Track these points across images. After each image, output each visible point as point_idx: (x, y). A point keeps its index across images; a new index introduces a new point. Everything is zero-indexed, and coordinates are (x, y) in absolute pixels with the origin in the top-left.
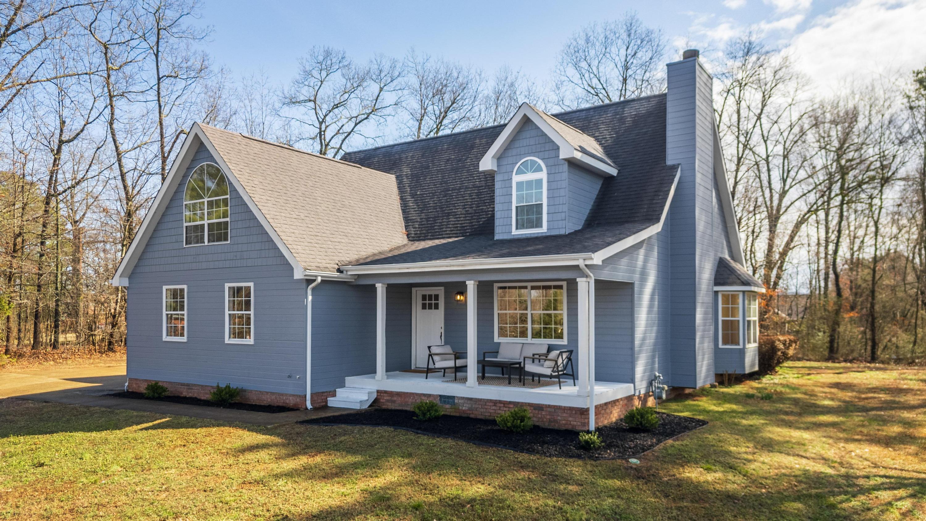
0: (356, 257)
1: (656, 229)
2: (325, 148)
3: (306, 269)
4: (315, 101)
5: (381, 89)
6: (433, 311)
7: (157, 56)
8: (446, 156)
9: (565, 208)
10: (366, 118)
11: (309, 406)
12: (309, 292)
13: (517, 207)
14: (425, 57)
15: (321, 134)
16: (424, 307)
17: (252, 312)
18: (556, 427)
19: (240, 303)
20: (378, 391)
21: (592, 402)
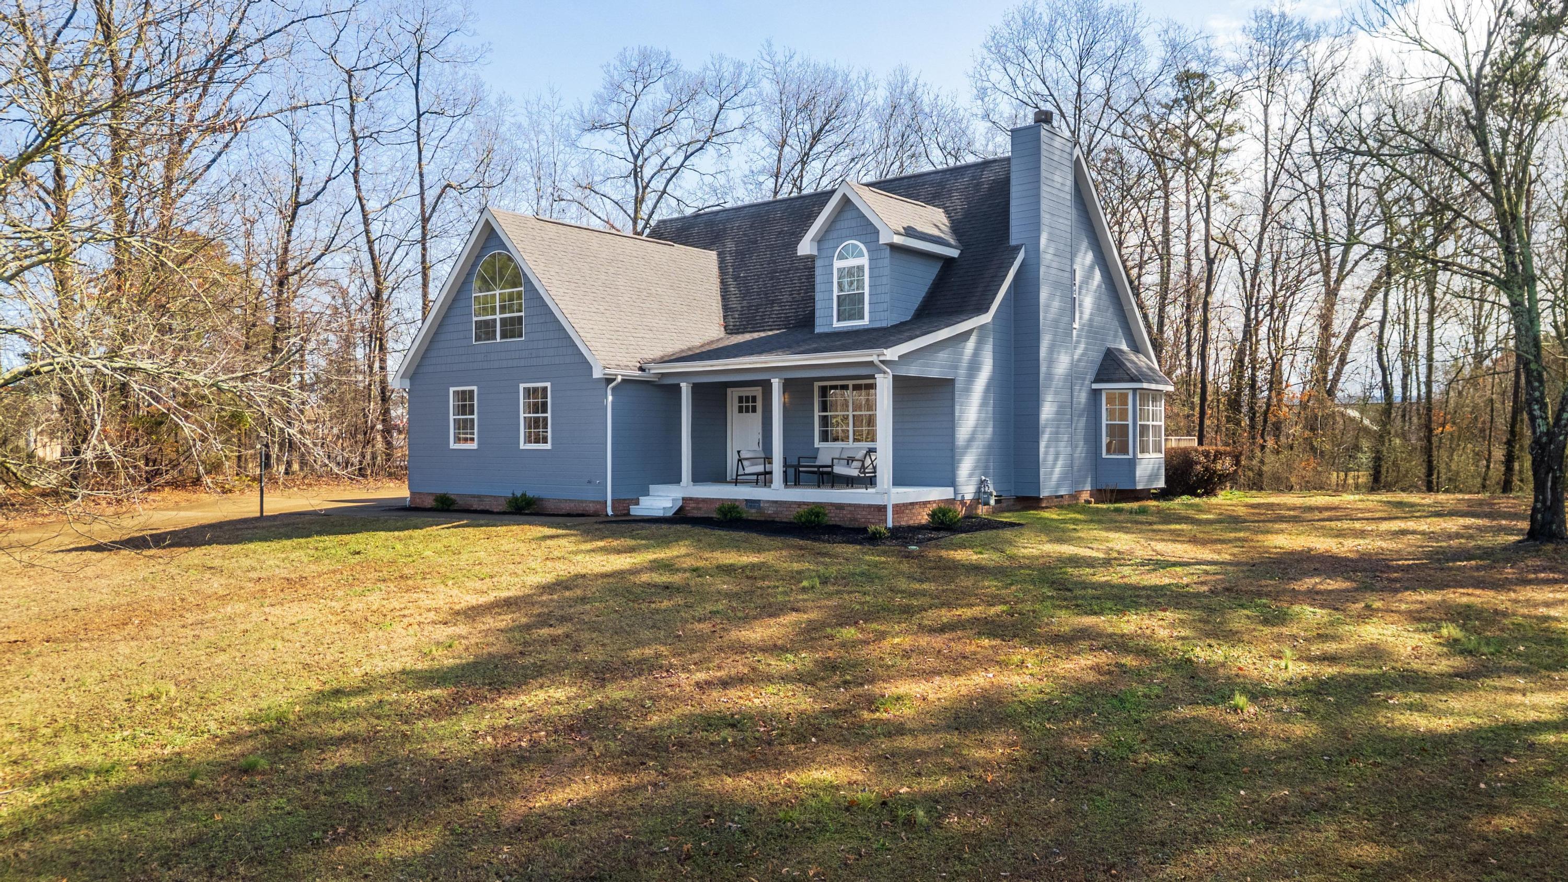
0: (661, 354)
1: (986, 318)
2: (643, 192)
3: (605, 368)
4: (627, 125)
5: (721, 107)
6: (751, 414)
7: (416, 86)
8: (778, 228)
9: (887, 298)
10: (701, 148)
11: (610, 512)
12: (609, 392)
13: (838, 297)
14: (787, 54)
15: (636, 173)
16: (741, 410)
17: (549, 415)
18: (856, 526)
19: (536, 404)
20: (683, 499)
21: (889, 500)
